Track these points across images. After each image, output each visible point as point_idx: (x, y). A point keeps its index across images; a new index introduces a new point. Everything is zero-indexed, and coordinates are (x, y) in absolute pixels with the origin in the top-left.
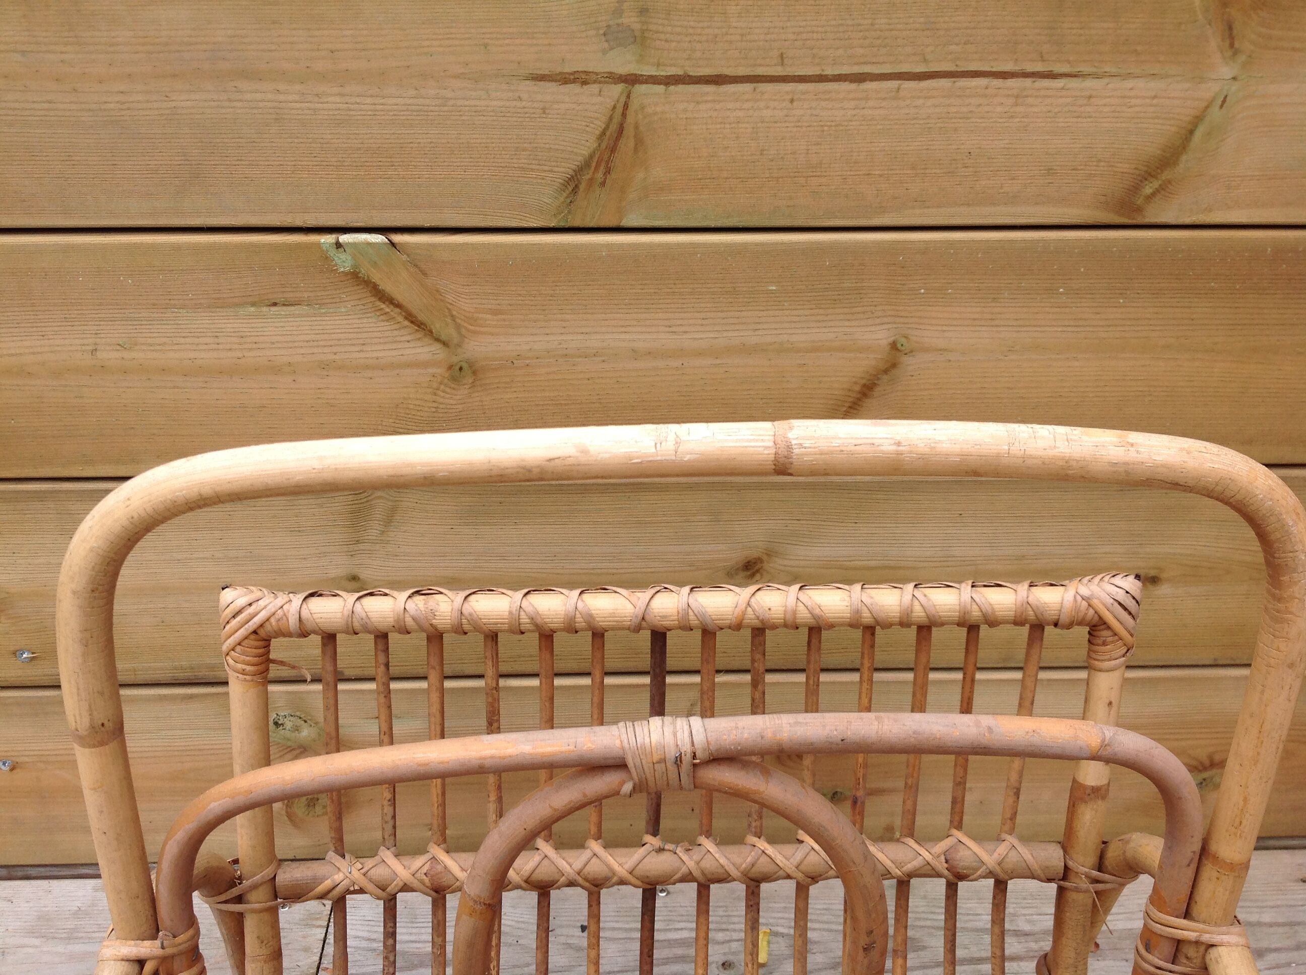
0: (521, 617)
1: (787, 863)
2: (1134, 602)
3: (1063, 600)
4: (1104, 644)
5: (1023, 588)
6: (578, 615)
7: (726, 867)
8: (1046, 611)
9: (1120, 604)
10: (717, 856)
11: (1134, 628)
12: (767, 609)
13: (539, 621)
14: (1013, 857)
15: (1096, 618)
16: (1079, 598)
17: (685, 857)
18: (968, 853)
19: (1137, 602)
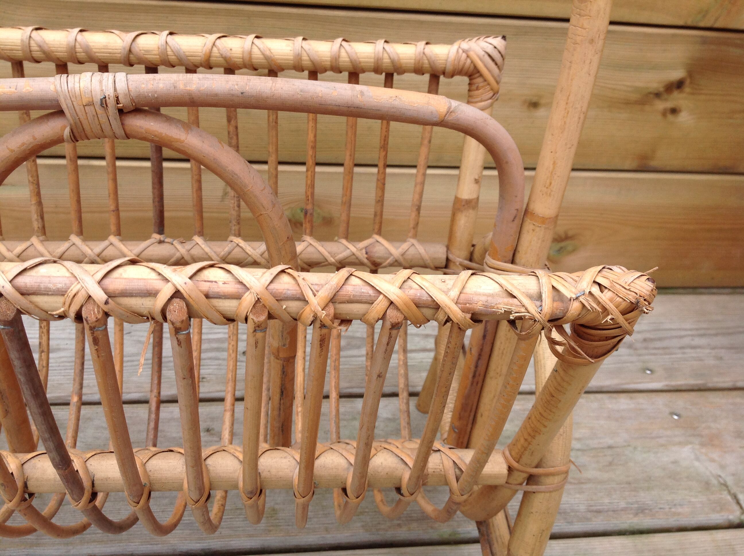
0: (31, 45)
1: (254, 251)
2: (499, 55)
3: (449, 52)
4: (477, 89)
5: (421, 45)
6: (78, 46)
7: (209, 254)
8: (437, 60)
9: (490, 56)
10: (203, 246)
11: (499, 76)
12: (229, 49)
13: (46, 48)
14: (412, 252)
15: (472, 67)
16: (461, 51)
17: (179, 246)
18: (382, 248)
19: (502, 56)
